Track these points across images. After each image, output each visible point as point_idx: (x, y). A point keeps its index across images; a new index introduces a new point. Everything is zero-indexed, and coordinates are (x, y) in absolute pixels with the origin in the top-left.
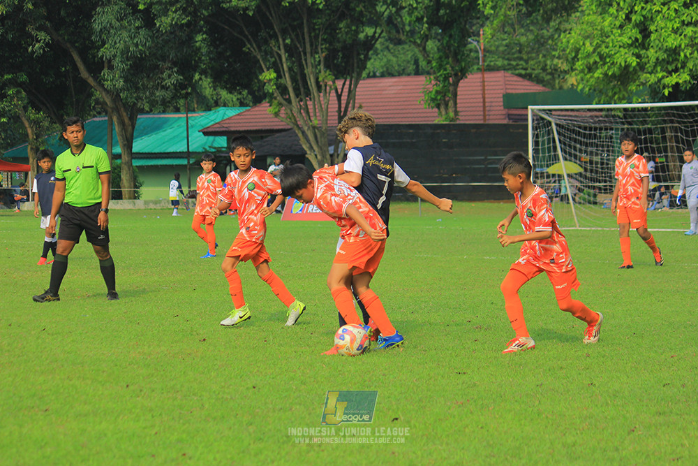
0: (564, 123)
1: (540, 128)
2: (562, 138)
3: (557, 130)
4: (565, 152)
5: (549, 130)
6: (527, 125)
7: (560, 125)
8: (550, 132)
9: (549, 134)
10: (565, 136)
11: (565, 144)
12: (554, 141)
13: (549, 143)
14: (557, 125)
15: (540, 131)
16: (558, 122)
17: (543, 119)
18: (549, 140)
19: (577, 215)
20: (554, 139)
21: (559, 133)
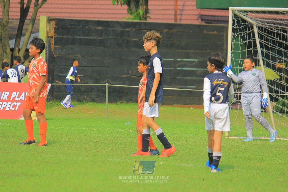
0: (267, 26)
1: (240, 31)
2: (264, 42)
3: (259, 34)
4: (268, 56)
5: (250, 33)
6: (227, 28)
7: (262, 28)
8: (251, 35)
9: (250, 38)
10: (267, 40)
11: (267, 48)
12: (255, 45)
13: (249, 47)
14: (259, 28)
15: (241, 34)
16: (260, 25)
17: (244, 21)
18: (250, 43)
20: (255, 42)
21: (261, 37)
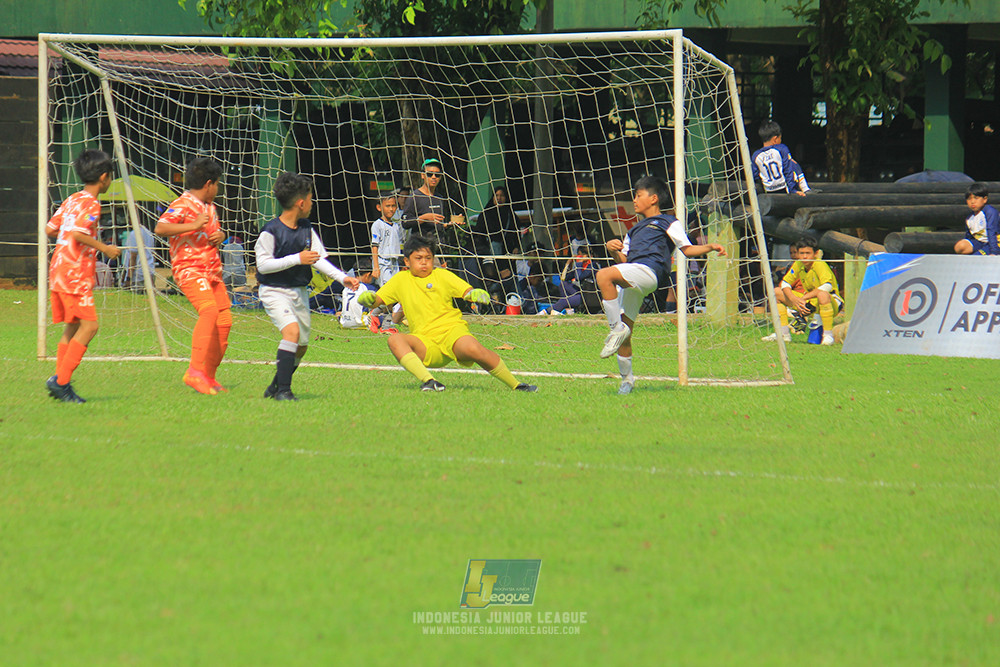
0: (134, 80)
1: (69, 94)
2: (128, 121)
3: (114, 99)
4: (136, 157)
5: (92, 98)
7: (122, 84)
8: (95, 104)
9: (93, 110)
10: (134, 116)
11: (135, 137)
12: (107, 129)
13: (93, 131)
14: (114, 85)
15: (70, 101)
16: (118, 79)
17: (77, 68)
18: (93, 124)
19: (164, 324)
20: (106, 121)
21: (120, 108)
